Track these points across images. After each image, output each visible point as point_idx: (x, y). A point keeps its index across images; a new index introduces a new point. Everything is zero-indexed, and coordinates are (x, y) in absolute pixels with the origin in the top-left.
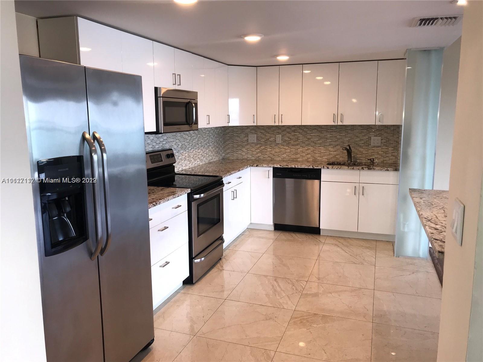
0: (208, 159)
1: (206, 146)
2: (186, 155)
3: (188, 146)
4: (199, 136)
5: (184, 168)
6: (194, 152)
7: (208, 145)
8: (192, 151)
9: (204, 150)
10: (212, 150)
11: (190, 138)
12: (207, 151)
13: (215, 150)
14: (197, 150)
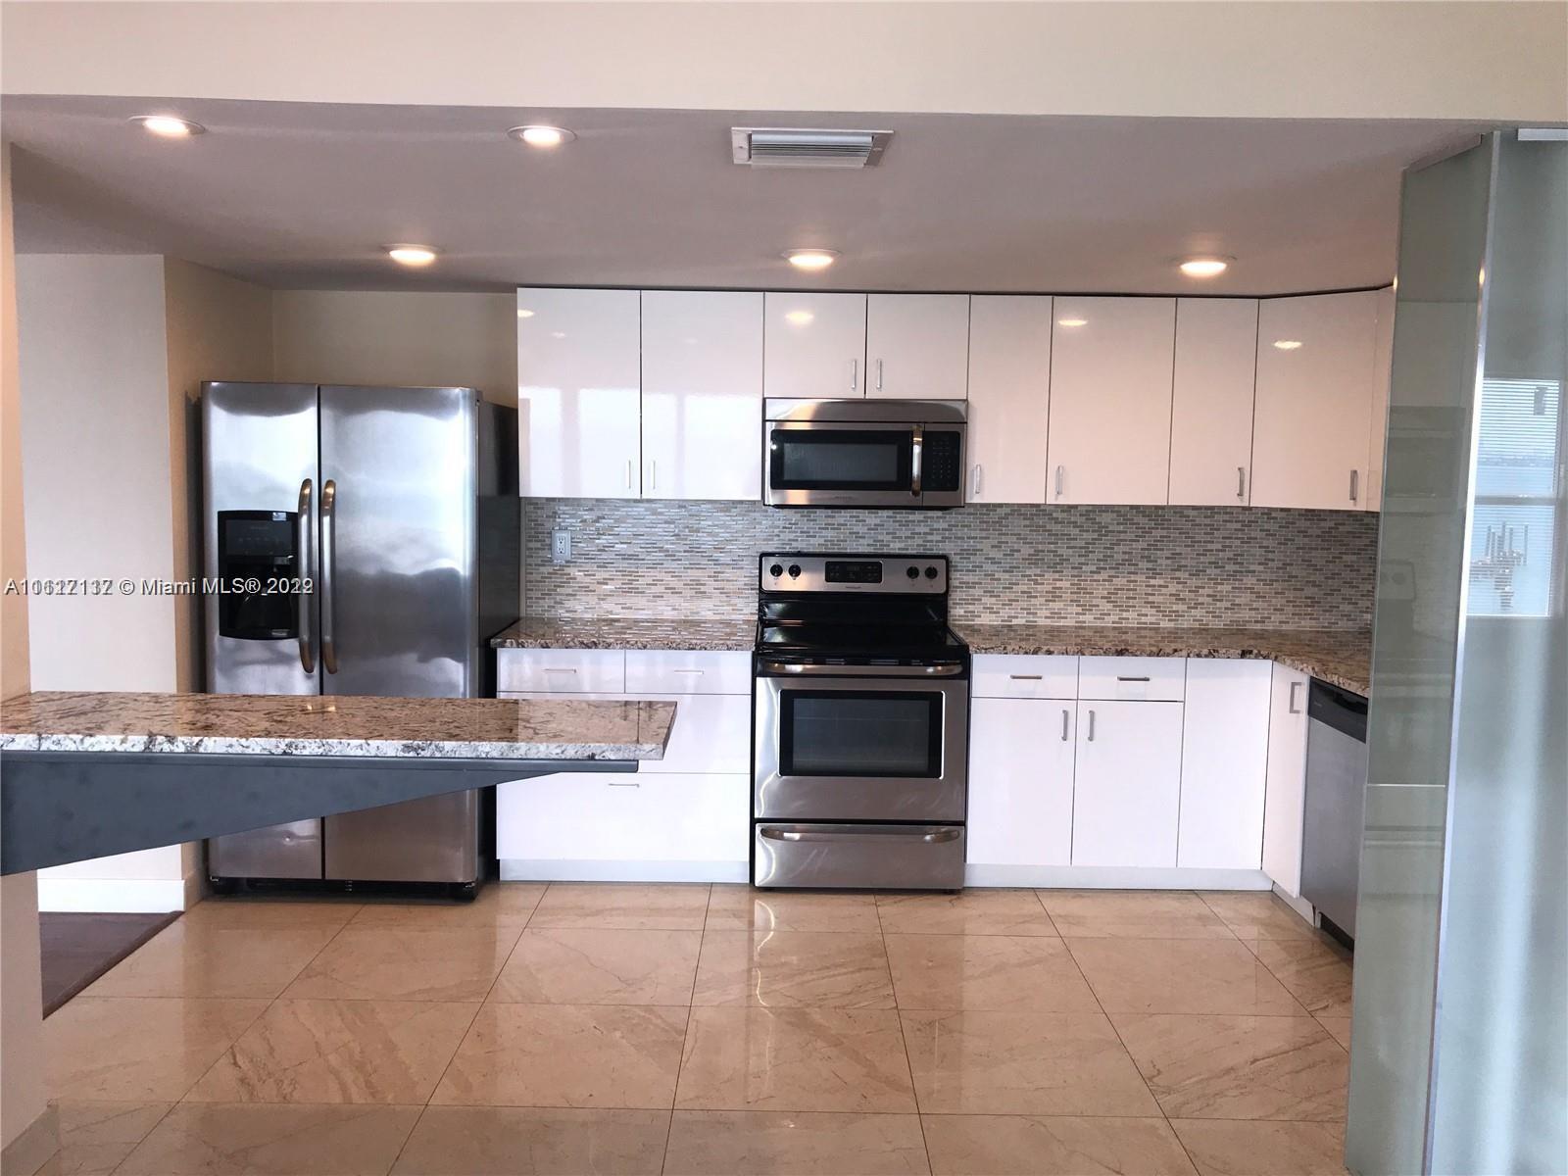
0: (1228, 616)
1: (1212, 571)
2: (1065, 584)
3: (1076, 560)
4: (1158, 533)
5: (1042, 622)
6: (1119, 582)
7: (1230, 567)
8: (1104, 575)
9: (1194, 582)
10: (1260, 587)
11: (1089, 536)
12: (1226, 588)
13: (1291, 595)
14: (1140, 578)
